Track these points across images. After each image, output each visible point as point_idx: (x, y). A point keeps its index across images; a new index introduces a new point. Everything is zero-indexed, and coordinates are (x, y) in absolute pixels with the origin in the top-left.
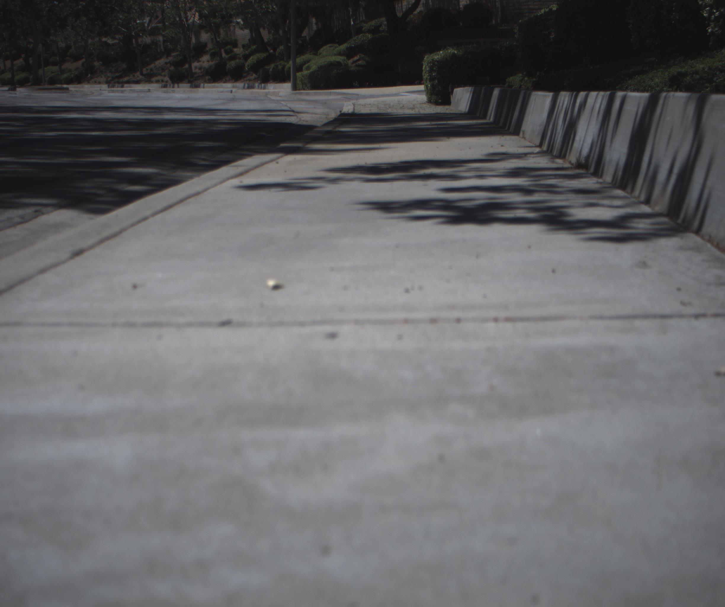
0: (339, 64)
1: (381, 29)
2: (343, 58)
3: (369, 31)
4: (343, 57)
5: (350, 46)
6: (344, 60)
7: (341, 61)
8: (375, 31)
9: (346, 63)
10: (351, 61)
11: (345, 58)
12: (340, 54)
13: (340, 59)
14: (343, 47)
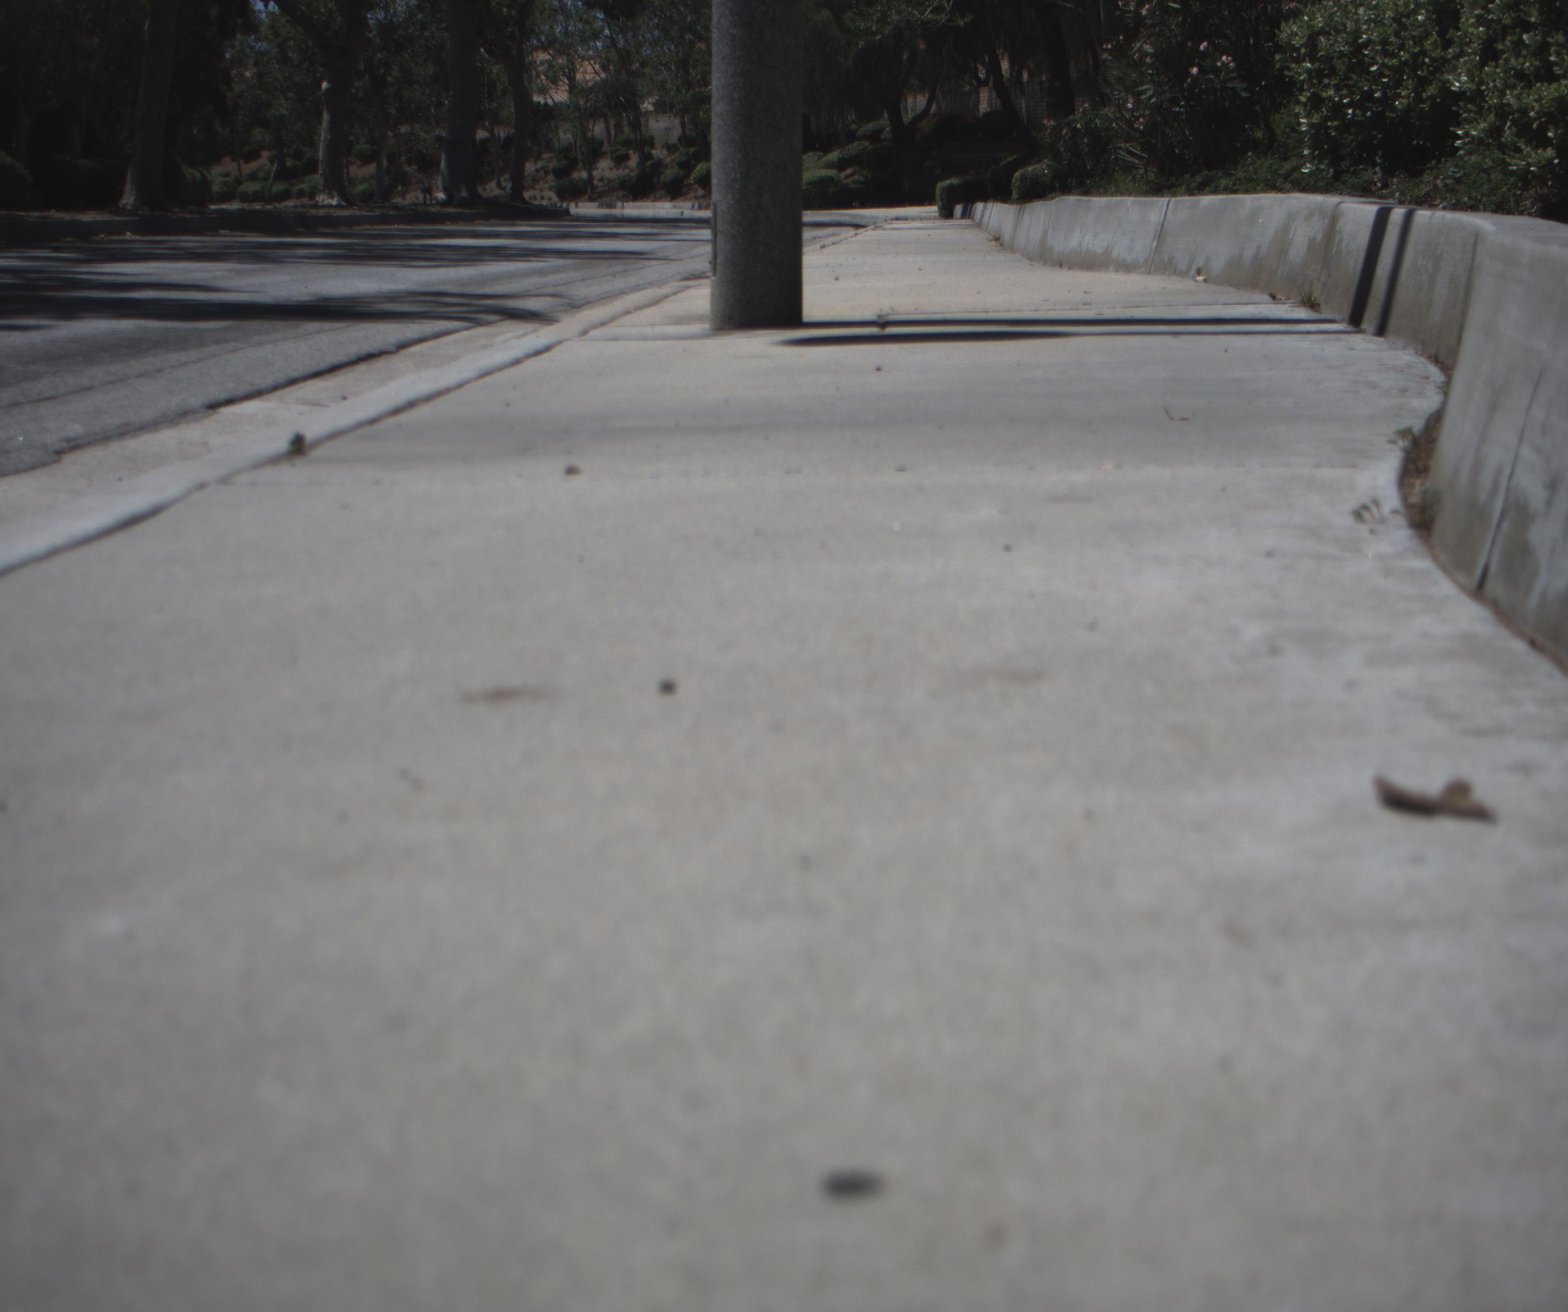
0: (831, 179)
1: (882, 136)
2: (834, 172)
3: (866, 137)
4: (834, 170)
5: (841, 156)
6: (836, 174)
7: (834, 176)
8: (875, 137)
9: (837, 177)
10: (843, 175)
11: (837, 171)
12: (829, 166)
13: (832, 173)
14: (834, 155)
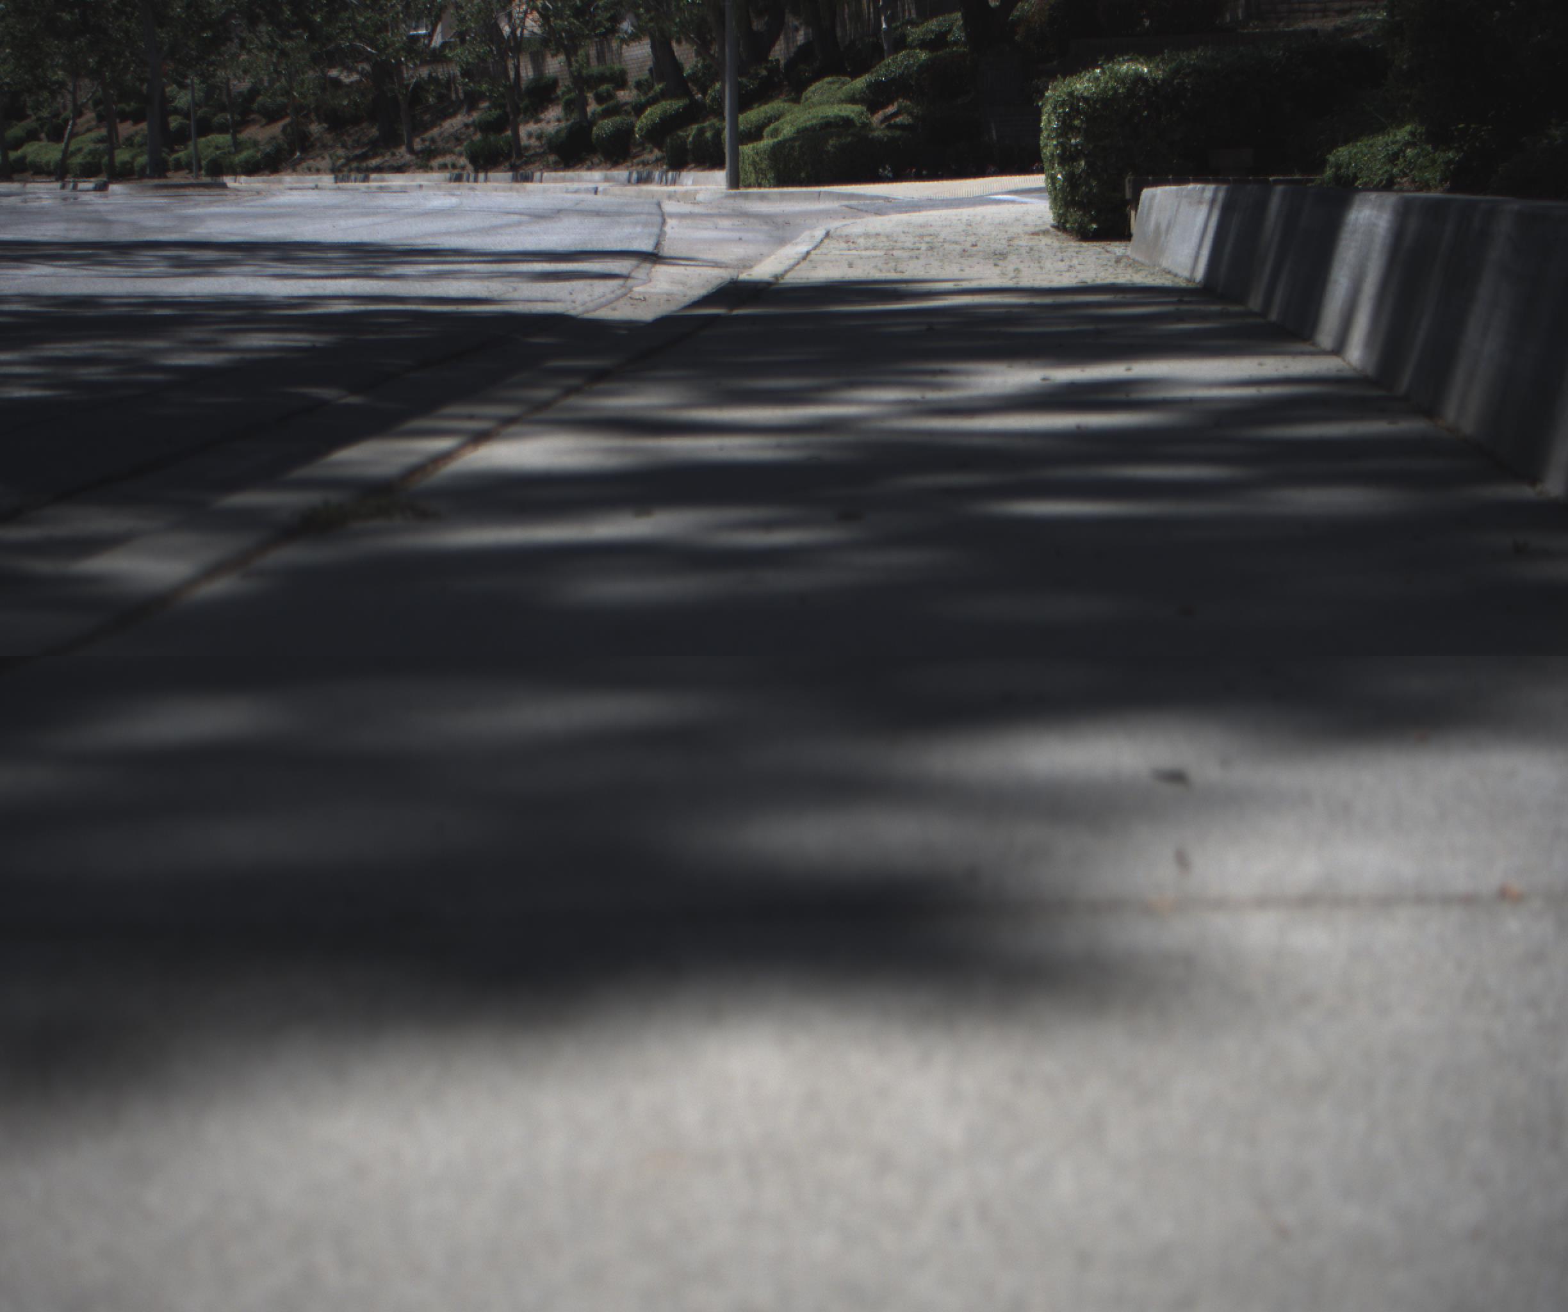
0: (847, 122)
1: (950, 38)
2: (858, 108)
3: (923, 45)
4: (860, 106)
5: (875, 80)
6: (862, 113)
7: (853, 115)
8: (937, 42)
9: (865, 120)
10: (880, 115)
11: (865, 109)
12: (852, 100)
13: (850, 111)
14: (860, 83)
